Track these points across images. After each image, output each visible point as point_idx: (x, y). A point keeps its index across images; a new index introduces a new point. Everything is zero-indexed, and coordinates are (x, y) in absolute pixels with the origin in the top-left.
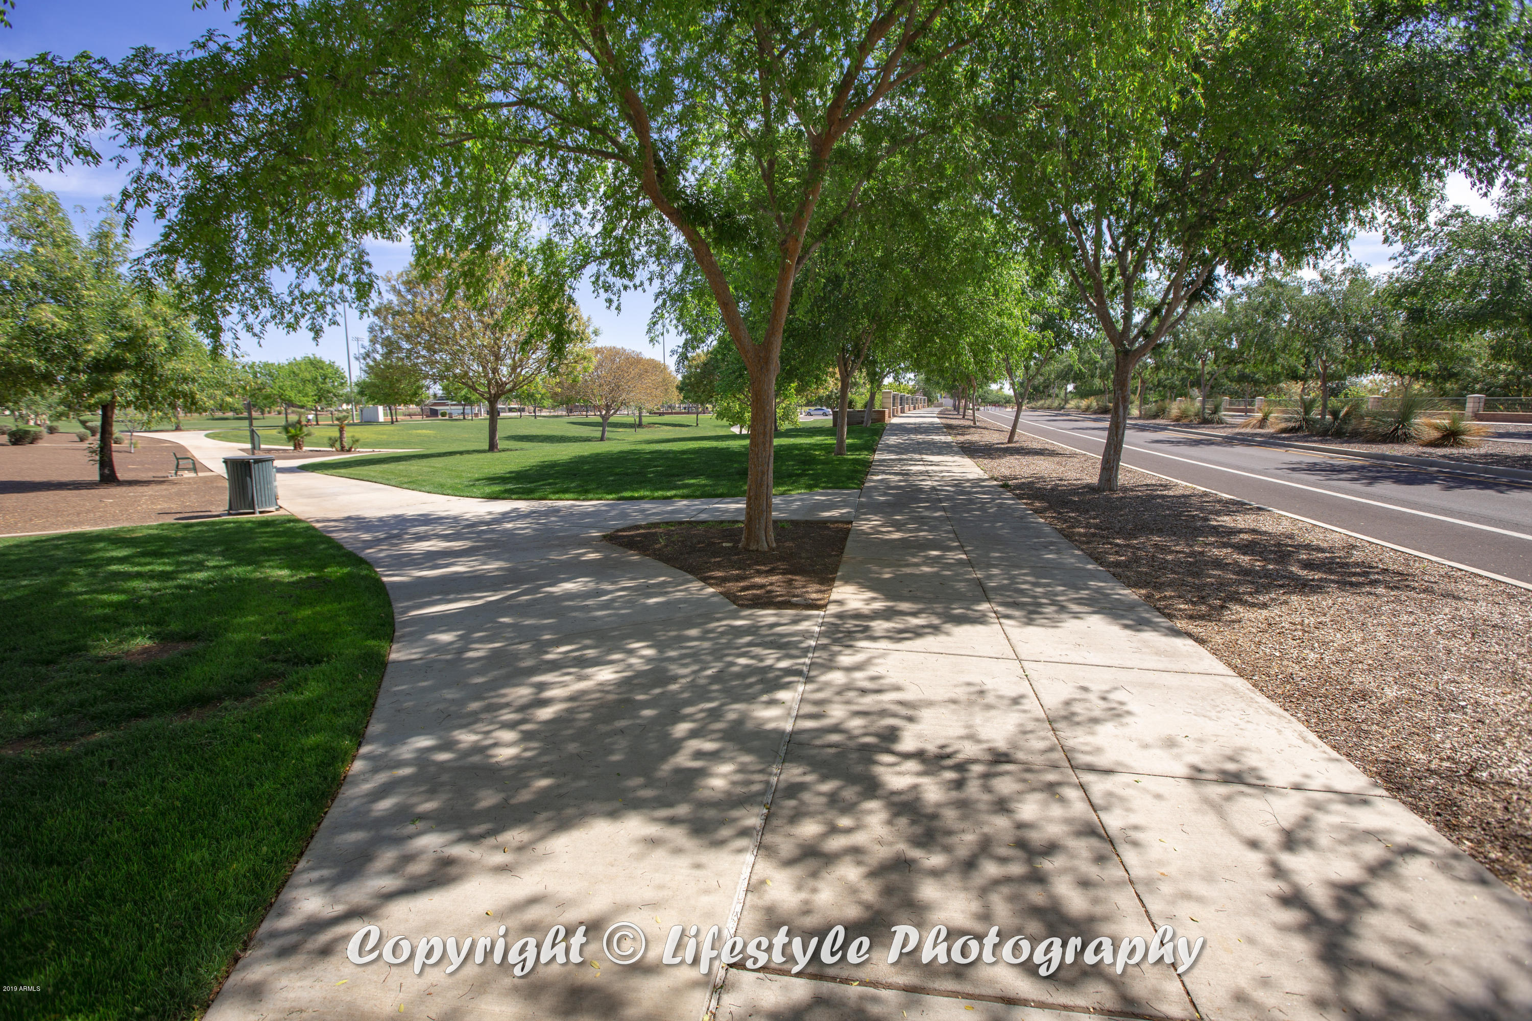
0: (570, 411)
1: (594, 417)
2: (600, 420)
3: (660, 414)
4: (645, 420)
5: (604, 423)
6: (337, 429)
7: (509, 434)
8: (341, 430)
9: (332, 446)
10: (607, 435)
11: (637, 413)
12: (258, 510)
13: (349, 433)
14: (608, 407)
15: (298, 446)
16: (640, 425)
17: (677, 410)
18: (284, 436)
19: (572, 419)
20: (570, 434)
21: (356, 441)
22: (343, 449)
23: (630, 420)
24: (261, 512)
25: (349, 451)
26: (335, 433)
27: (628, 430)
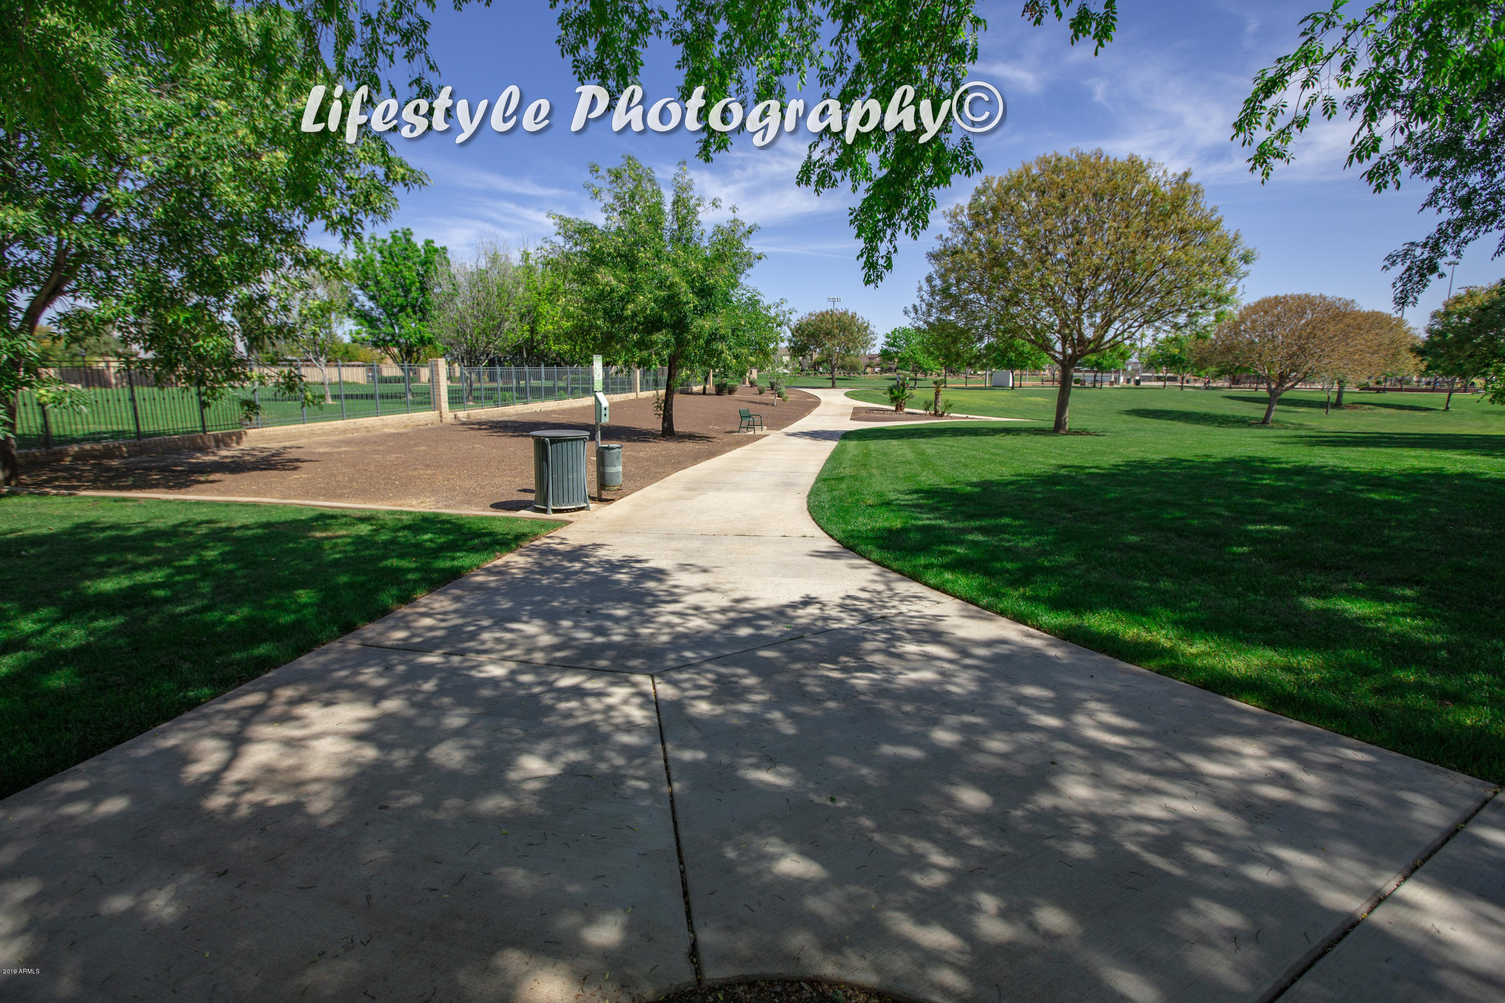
0: (1235, 381)
1: (1263, 391)
2: (1267, 395)
3: (1378, 391)
4: (1347, 398)
5: (1273, 399)
6: (933, 391)
7: (1135, 406)
8: (937, 394)
9: (926, 409)
10: (1274, 415)
11: (1336, 387)
12: (551, 507)
13: (945, 396)
14: (1283, 378)
15: (899, 408)
16: (1338, 405)
17: (1414, 385)
18: (888, 396)
19: (1236, 391)
20: (1218, 412)
21: (949, 406)
22: (936, 414)
23: (1323, 397)
24: (555, 511)
25: (942, 415)
26: (931, 396)
27: (1314, 410)
